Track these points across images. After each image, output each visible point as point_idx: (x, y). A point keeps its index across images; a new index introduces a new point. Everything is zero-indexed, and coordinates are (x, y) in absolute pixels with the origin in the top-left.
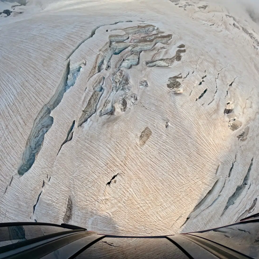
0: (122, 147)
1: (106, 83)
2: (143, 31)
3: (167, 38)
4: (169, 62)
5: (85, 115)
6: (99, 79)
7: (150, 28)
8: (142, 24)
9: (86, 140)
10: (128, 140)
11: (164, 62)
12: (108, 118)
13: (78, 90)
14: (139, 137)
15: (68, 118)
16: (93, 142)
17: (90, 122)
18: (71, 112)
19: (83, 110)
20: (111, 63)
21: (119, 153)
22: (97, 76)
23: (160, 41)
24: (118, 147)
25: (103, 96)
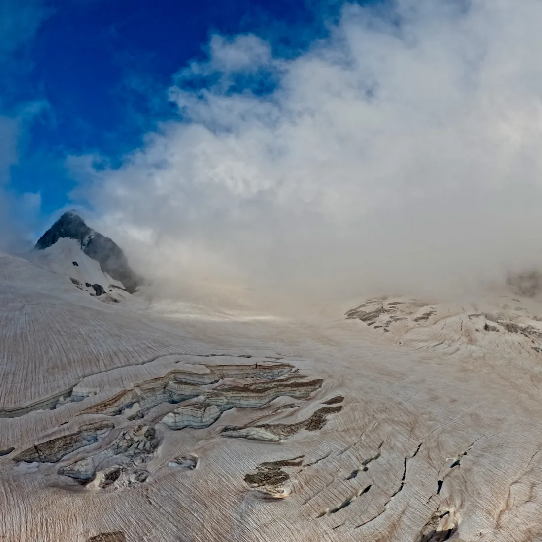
0: (47, 532)
1: (109, 435)
2: (265, 375)
3: (307, 388)
4: (282, 433)
5: (35, 453)
6: (100, 423)
7: (284, 369)
8: (266, 363)
9: (7, 484)
10: (66, 529)
11: (268, 430)
12: (70, 484)
13: (51, 418)
14: (88, 538)
15: (8, 439)
16: (14, 493)
17: (34, 467)
18: (18, 436)
19: (36, 444)
20: (149, 414)
21: (35, 537)
22: (99, 419)
23: (289, 393)
24: (42, 528)
25: (86, 449)
